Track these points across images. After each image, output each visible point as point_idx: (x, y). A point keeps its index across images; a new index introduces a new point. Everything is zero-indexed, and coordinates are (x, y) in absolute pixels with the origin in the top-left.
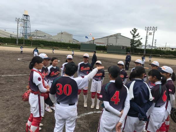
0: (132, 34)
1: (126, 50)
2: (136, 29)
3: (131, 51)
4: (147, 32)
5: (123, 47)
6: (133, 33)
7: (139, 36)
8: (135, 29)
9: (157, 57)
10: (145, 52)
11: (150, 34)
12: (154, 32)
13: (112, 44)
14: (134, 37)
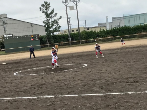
0: (43, 12)
1: (39, 42)
2: (48, 3)
3: (49, 42)
4: (66, 6)
5: (34, 37)
6: (45, 11)
7: (54, 13)
8: (46, 3)
9: (91, 43)
10: (70, 39)
11: (72, 8)
12: (76, 5)
13: (11, 35)
14: (48, 16)
